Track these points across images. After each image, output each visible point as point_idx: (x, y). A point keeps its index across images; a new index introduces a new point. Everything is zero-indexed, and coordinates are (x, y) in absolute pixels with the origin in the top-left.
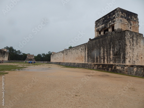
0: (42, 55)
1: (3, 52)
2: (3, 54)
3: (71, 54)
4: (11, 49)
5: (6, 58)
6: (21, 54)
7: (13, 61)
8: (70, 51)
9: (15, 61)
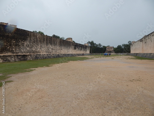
0: (122, 46)
1: (84, 46)
2: (85, 48)
3: (150, 41)
4: (92, 43)
5: (88, 52)
6: (102, 47)
7: (95, 54)
8: (150, 37)
9: (97, 54)
